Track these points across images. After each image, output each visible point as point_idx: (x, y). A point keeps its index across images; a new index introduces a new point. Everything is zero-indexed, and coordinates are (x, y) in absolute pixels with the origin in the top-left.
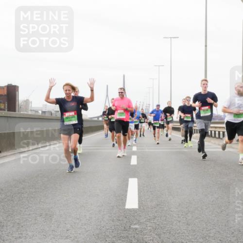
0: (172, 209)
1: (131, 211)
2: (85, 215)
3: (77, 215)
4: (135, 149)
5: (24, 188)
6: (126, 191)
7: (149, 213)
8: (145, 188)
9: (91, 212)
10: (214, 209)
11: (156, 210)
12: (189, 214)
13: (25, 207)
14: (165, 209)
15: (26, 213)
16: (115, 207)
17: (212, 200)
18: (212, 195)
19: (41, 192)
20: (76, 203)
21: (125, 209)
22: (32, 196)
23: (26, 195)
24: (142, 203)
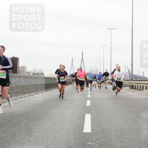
0: (112, 133)
1: (87, 134)
2: (59, 136)
3: (54, 136)
4: (89, 96)
5: (22, 120)
6: (84, 122)
7: (98, 135)
8: (95, 120)
9: (63, 134)
10: (137, 133)
11: (102, 133)
12: (122, 136)
13: (23, 131)
14: (108, 133)
15: (23, 135)
16: (77, 131)
17: (136, 128)
18: (136, 125)
19: (32, 122)
20: (53, 129)
21: (83, 132)
22: (27, 124)
23: (23, 124)
24: (93, 129)
